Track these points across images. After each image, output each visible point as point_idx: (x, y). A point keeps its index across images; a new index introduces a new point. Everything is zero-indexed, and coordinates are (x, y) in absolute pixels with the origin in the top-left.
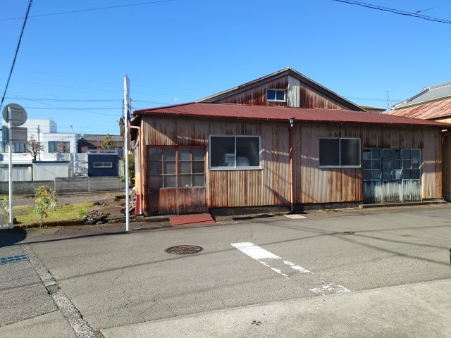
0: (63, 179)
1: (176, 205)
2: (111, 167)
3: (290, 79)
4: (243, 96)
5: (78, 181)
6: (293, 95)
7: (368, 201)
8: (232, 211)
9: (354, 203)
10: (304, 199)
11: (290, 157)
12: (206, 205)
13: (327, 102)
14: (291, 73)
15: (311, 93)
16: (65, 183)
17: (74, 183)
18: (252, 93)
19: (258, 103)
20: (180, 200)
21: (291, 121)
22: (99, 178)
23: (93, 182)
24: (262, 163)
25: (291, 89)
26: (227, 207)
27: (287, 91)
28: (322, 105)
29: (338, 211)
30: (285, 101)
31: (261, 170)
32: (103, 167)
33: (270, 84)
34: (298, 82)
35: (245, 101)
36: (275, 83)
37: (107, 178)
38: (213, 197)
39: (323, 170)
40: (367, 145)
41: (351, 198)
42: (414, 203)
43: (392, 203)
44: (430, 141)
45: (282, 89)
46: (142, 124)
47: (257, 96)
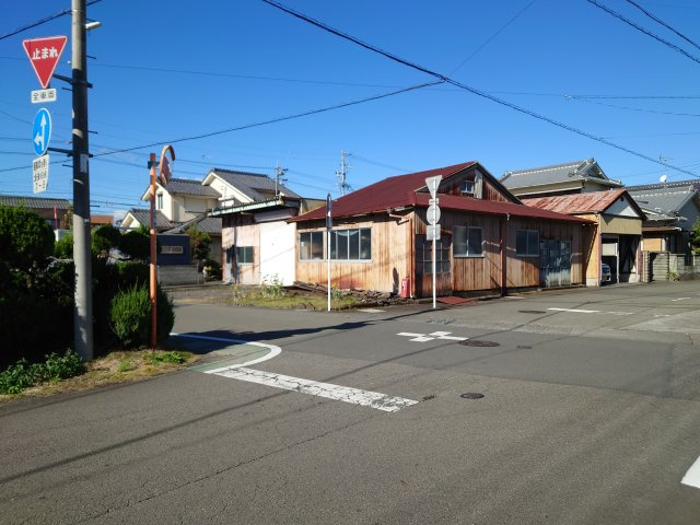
2: (181, 252)
3: (477, 172)
4: (445, 186)
6: (477, 190)
7: (542, 284)
9: (535, 287)
10: (508, 285)
11: (501, 248)
12: (451, 288)
13: (499, 195)
14: (478, 167)
15: (489, 186)
18: (451, 184)
19: (455, 194)
21: (508, 216)
22: (172, 267)
24: (483, 252)
25: (477, 182)
27: (474, 184)
28: (496, 198)
30: (472, 192)
31: (483, 258)
32: (170, 252)
33: (463, 177)
34: (481, 176)
36: (466, 175)
37: (182, 268)
38: (455, 281)
39: (518, 259)
40: (543, 237)
41: (534, 283)
42: (567, 287)
43: (556, 287)
44: (577, 234)
45: (471, 181)
46: (412, 215)
47: (455, 187)
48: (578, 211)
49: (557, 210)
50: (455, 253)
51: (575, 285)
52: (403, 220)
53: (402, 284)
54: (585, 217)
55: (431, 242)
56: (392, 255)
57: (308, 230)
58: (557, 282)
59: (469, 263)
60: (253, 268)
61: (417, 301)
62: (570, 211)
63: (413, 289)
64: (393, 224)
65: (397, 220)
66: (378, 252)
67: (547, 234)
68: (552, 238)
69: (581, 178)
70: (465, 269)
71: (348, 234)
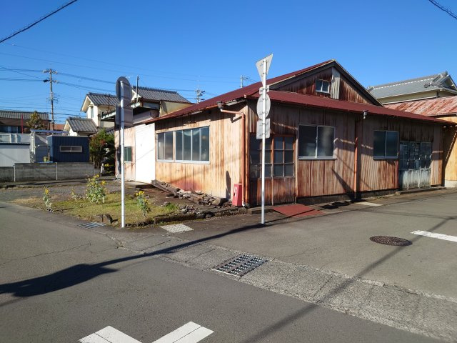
0: (25, 165)
1: (271, 195)
2: (81, 151)
3: (334, 71)
4: (298, 84)
5: (43, 168)
6: (334, 89)
7: (400, 187)
8: (313, 200)
9: (393, 190)
10: (363, 188)
11: (355, 148)
12: (295, 194)
13: (358, 95)
14: (335, 66)
15: (347, 86)
16: (27, 170)
17: (38, 169)
18: (305, 82)
19: (309, 93)
20: (275, 190)
21: (365, 114)
22: (70, 164)
23: (62, 169)
24: (335, 151)
25: (334, 81)
26: (311, 197)
27: (331, 83)
28: (354, 98)
29: (386, 198)
30: (328, 92)
31: (334, 160)
32: (71, 151)
33: (318, 75)
34: (339, 75)
35: (299, 90)
36: (322, 74)
37: (78, 164)
38: (300, 186)
39: (375, 160)
40: (403, 138)
41: (391, 186)
42: (426, 189)
43: (414, 189)
44: (438, 137)
45: (327, 81)
46: (245, 109)
47: (309, 85)
48: (439, 113)
49: (418, 112)
50: (301, 154)
51: (434, 188)
52: (237, 116)
53: (234, 190)
54: (446, 119)
55: (261, 140)
56: (227, 156)
57: (163, 131)
58: (416, 184)
59: (317, 166)
60: (132, 165)
61: (251, 210)
62: (429, 113)
63: (245, 196)
64: (228, 121)
65: (231, 116)
66: (214, 152)
67: (407, 135)
68: (412, 139)
69: (436, 88)
70: (314, 173)
71: (191, 134)
